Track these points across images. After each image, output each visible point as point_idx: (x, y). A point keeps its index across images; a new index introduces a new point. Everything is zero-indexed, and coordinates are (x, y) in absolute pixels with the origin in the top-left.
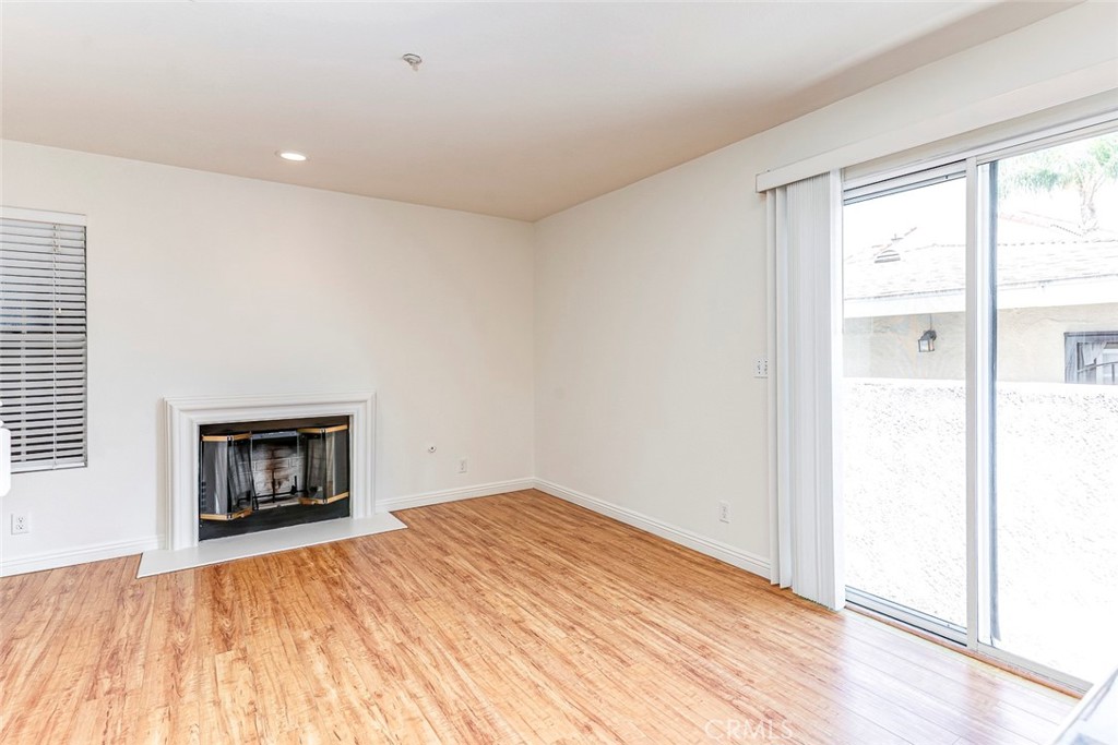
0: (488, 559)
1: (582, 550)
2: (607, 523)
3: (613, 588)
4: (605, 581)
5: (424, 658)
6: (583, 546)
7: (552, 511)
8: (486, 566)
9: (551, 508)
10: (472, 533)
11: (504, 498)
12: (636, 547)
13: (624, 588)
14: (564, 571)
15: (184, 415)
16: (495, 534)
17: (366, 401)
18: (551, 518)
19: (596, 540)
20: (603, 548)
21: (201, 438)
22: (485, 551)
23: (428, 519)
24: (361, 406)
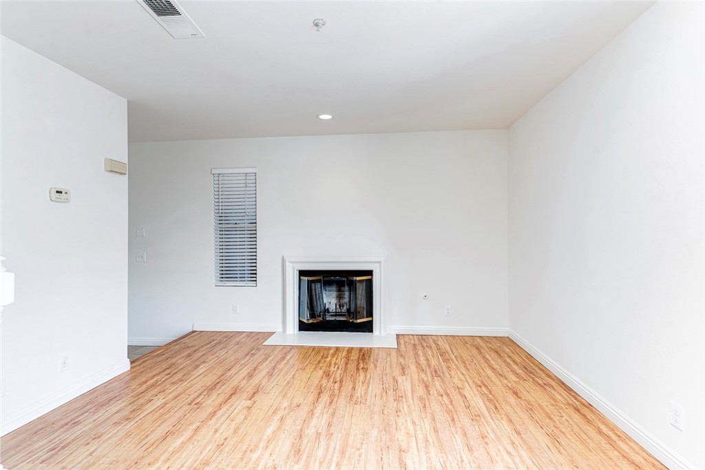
0: (427, 387)
1: (507, 402)
2: (553, 383)
3: (509, 453)
4: (506, 442)
5: (320, 453)
6: (512, 399)
7: (508, 360)
8: (421, 391)
9: (509, 357)
10: (434, 362)
11: (478, 340)
12: (566, 417)
13: (520, 456)
14: (476, 418)
15: (291, 264)
16: (448, 368)
17: (380, 262)
18: (504, 366)
19: (528, 397)
20: (530, 408)
21: (299, 277)
22: (430, 379)
23: (414, 345)
24: (377, 265)
